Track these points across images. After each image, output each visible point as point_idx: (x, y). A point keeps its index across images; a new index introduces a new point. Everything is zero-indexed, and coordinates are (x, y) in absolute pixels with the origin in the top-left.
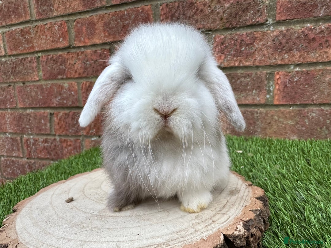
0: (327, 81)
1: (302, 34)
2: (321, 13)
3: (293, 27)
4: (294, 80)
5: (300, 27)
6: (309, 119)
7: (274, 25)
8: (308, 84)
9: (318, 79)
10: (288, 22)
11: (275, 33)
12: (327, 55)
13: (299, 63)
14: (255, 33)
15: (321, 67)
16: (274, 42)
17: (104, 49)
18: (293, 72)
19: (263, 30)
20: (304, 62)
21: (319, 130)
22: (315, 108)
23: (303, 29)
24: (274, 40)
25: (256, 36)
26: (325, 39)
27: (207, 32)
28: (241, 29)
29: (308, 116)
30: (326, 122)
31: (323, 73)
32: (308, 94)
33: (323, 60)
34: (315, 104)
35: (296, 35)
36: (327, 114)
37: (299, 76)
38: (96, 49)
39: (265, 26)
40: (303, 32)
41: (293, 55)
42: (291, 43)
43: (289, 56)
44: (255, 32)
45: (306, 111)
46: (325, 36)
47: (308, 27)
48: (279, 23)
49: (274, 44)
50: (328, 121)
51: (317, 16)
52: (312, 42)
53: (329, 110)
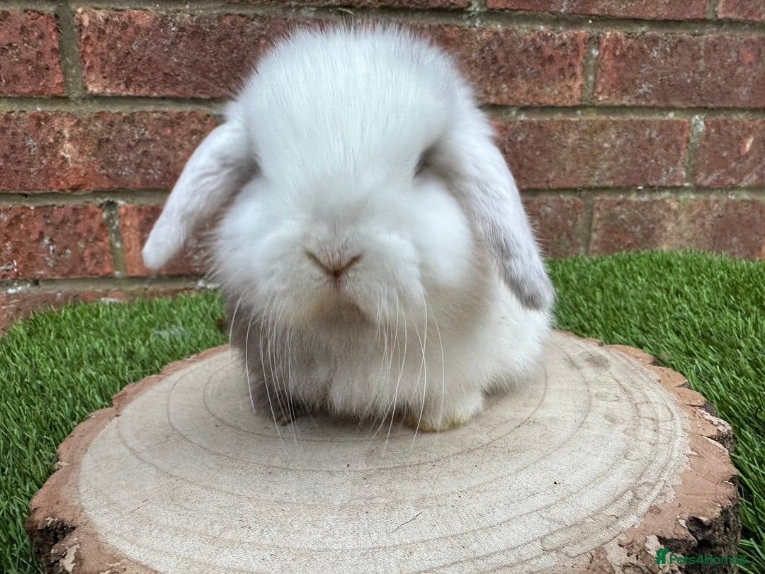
0: (570, 145)
1: (531, 45)
2: (562, 7)
3: (516, 27)
4: (516, 138)
5: (527, 28)
6: (541, 218)
7: (483, 16)
8: (541, 149)
9: (556, 140)
10: (508, 14)
11: (484, 35)
12: (571, 93)
13: (527, 104)
14: (446, 29)
15: (559, 116)
16: (484, 55)
17: (34, 11)
18: (515, 122)
19: (462, 24)
20: (535, 103)
21: (556, 239)
22: (550, 198)
23: (532, 34)
24: (482, 51)
25: (450, 36)
26: (568, 60)
27: (344, 10)
28: (418, 16)
29: (539, 214)
31: (563, 129)
32: (539, 168)
33: (565, 102)
34: (551, 190)
35: (521, 46)
36: (568, 209)
37: (526, 133)
38: (6, 9)
39: (465, 16)
40: (533, 40)
41: (517, 87)
42: (513, 62)
43: (509, 87)
44: (446, 25)
46: (567, 55)
47: (542, 32)
48: (492, 14)
49: (483, 58)
50: (570, 223)
51: (557, 12)
52: (547, 63)
53: (572, 202)
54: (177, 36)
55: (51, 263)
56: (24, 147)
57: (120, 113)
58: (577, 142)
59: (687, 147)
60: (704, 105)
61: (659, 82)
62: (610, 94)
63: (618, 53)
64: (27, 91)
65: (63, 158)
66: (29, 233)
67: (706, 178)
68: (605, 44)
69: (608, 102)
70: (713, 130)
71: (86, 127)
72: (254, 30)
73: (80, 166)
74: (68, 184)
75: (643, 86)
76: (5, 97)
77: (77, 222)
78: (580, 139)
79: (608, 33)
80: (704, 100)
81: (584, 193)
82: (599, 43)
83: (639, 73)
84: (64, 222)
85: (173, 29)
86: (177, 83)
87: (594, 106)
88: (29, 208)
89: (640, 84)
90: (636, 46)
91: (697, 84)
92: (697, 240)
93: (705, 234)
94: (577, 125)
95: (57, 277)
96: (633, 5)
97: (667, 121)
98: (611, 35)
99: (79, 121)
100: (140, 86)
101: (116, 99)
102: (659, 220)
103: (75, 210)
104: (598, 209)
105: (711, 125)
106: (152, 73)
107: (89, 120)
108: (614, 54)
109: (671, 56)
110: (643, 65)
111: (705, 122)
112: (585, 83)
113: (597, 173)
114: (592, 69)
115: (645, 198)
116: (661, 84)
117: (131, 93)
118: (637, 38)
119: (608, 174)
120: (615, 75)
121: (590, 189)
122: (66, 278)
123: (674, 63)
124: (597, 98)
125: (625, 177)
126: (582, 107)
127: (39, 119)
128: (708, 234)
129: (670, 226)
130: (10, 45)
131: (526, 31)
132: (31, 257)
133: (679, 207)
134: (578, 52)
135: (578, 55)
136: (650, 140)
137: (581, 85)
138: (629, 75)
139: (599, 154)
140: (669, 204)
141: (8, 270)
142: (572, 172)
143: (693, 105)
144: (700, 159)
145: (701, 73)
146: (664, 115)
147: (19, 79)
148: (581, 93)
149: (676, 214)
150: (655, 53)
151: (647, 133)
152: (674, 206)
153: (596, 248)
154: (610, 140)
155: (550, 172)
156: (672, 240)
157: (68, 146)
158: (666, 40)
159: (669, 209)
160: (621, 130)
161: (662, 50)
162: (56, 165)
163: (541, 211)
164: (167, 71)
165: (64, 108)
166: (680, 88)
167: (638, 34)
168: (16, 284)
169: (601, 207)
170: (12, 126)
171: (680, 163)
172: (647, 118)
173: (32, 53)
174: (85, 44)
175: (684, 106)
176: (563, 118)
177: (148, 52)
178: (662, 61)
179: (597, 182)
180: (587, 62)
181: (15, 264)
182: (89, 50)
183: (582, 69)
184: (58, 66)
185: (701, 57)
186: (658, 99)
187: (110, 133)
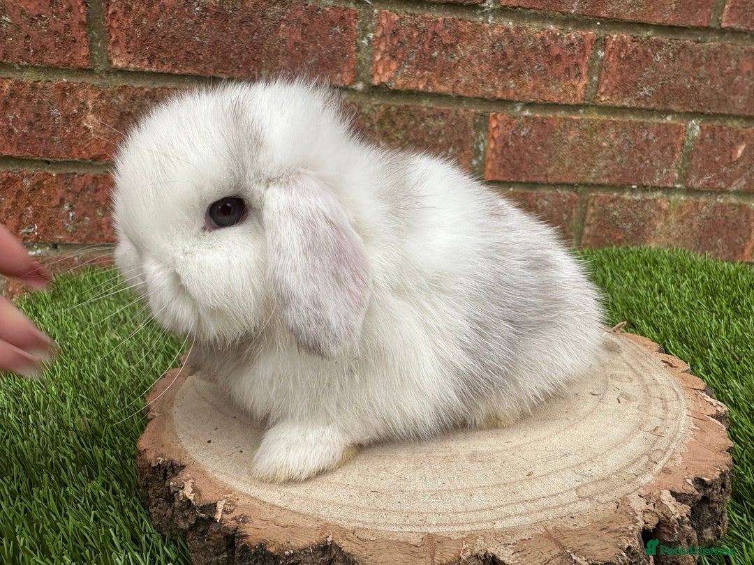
0: (571, 142)
1: (540, 44)
2: (573, 8)
3: (527, 25)
4: (520, 133)
5: (537, 27)
7: (496, 13)
8: (542, 145)
9: (557, 136)
10: (521, 12)
11: (496, 31)
12: (575, 92)
13: (532, 100)
14: (460, 24)
15: (561, 114)
16: (494, 51)
18: (520, 117)
19: (476, 19)
20: (539, 100)
22: (547, 192)
23: (542, 33)
24: (493, 46)
25: (463, 30)
26: (575, 60)
28: (434, 9)
30: (562, 217)
31: (565, 126)
32: (540, 163)
33: (568, 100)
34: (549, 184)
35: (531, 43)
36: (564, 203)
37: (530, 127)
39: (479, 12)
40: (542, 38)
41: (524, 84)
42: (521, 59)
43: (516, 83)
44: (460, 20)
45: (534, 195)
46: (574, 55)
47: (552, 31)
48: (504, 11)
49: (494, 53)
50: (565, 217)
51: (567, 13)
52: (554, 62)
53: (568, 197)
54: (201, 16)
55: (70, 229)
56: (49, 116)
57: (142, 88)
58: (577, 140)
59: (682, 151)
60: (701, 110)
61: (660, 86)
62: (611, 96)
63: (622, 56)
64: (54, 61)
65: (86, 128)
66: (50, 199)
67: (697, 181)
68: (611, 46)
69: (610, 103)
70: (708, 136)
71: (108, 99)
72: (274, 14)
73: (102, 138)
74: (89, 153)
75: (645, 89)
76: (32, 66)
77: (96, 191)
78: (580, 137)
79: (615, 36)
80: (701, 106)
81: (580, 189)
82: (605, 44)
83: (641, 76)
84: (84, 190)
85: (197, 9)
86: (199, 61)
87: (596, 106)
88: (51, 175)
89: (642, 87)
90: (640, 49)
91: (696, 90)
92: (684, 240)
93: (692, 234)
94: (579, 123)
95: (76, 242)
96: (641, 9)
97: (665, 124)
98: (617, 38)
99: (103, 93)
100: (162, 62)
101: (139, 74)
102: (650, 219)
103: (94, 178)
104: (593, 204)
105: (706, 130)
106: (175, 51)
107: (112, 93)
108: (619, 57)
109: (674, 61)
110: (646, 69)
111: (700, 127)
112: (589, 83)
113: (594, 170)
114: (596, 70)
115: (638, 197)
116: (662, 87)
117: (154, 69)
118: (642, 42)
119: (604, 172)
120: (618, 77)
121: (586, 185)
122: (84, 244)
123: (676, 69)
124: (599, 98)
125: (620, 175)
126: (585, 106)
127: (64, 90)
128: (695, 234)
129: (659, 225)
130: (39, 16)
131: (536, 29)
132: (51, 222)
133: (669, 207)
134: (585, 52)
135: (584, 56)
136: (647, 141)
137: (585, 84)
138: (633, 78)
139: (597, 152)
140: (660, 203)
141: (28, 233)
142: (570, 168)
143: (690, 110)
144: (693, 162)
145: (701, 80)
146: (662, 118)
147: (47, 50)
148: (585, 92)
149: (666, 213)
150: (659, 58)
151: (644, 135)
152: (665, 206)
153: (588, 241)
154: (608, 140)
155: (550, 167)
156: (660, 238)
157: (91, 117)
158: (670, 46)
159: (659, 209)
160: (620, 130)
161: (664, 55)
162: (79, 134)
163: (538, 203)
164: (189, 50)
165: (88, 80)
166: (681, 93)
167: (643, 38)
168: (36, 247)
169: (596, 204)
170: (38, 94)
171: (673, 165)
172: (646, 120)
173: (60, 26)
174: (112, 19)
175: (682, 111)
176: (565, 116)
177: (171, 30)
178: (665, 66)
179: (593, 179)
180: (592, 63)
181: (36, 227)
182: (115, 25)
183: (587, 69)
184: (85, 39)
185: (702, 64)
186: (658, 102)
187: (131, 107)
